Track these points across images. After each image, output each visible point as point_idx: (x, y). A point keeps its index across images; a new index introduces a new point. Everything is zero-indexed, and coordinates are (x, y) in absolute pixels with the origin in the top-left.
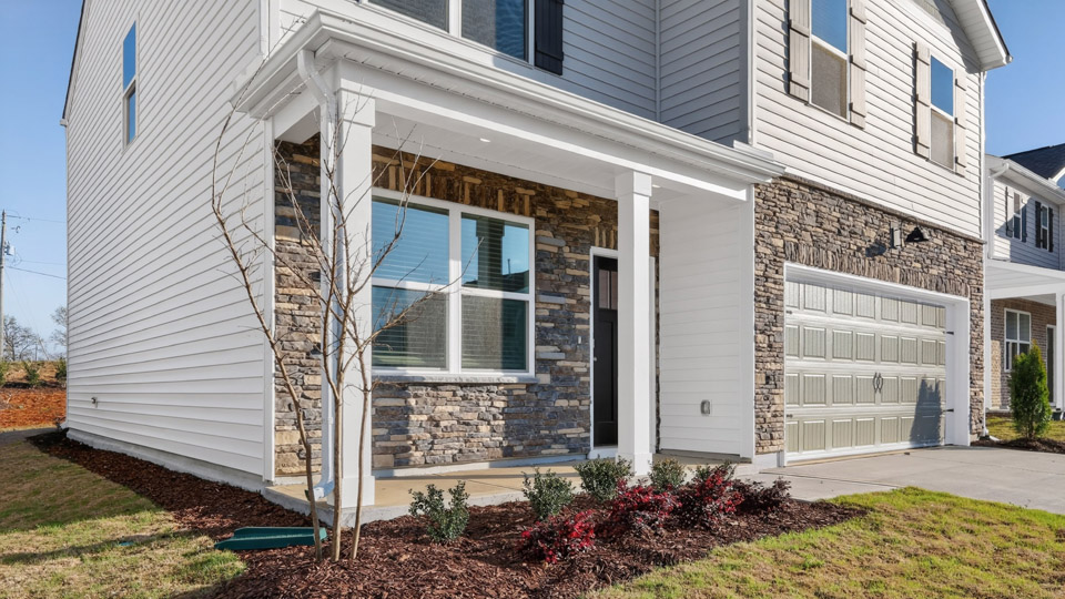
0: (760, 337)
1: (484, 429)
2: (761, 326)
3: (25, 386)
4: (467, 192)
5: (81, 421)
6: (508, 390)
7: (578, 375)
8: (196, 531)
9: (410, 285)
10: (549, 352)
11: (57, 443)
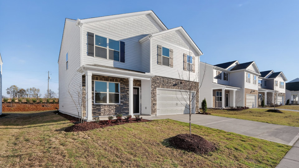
0: (152, 98)
1: (112, 111)
2: (152, 97)
3: (53, 103)
4: (110, 80)
5: (61, 110)
6: (116, 106)
7: (127, 104)
8: (72, 122)
9: (101, 92)
10: (122, 100)
11: (58, 113)
